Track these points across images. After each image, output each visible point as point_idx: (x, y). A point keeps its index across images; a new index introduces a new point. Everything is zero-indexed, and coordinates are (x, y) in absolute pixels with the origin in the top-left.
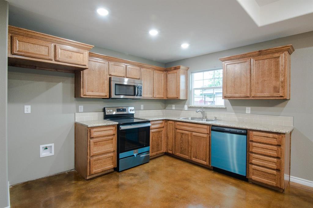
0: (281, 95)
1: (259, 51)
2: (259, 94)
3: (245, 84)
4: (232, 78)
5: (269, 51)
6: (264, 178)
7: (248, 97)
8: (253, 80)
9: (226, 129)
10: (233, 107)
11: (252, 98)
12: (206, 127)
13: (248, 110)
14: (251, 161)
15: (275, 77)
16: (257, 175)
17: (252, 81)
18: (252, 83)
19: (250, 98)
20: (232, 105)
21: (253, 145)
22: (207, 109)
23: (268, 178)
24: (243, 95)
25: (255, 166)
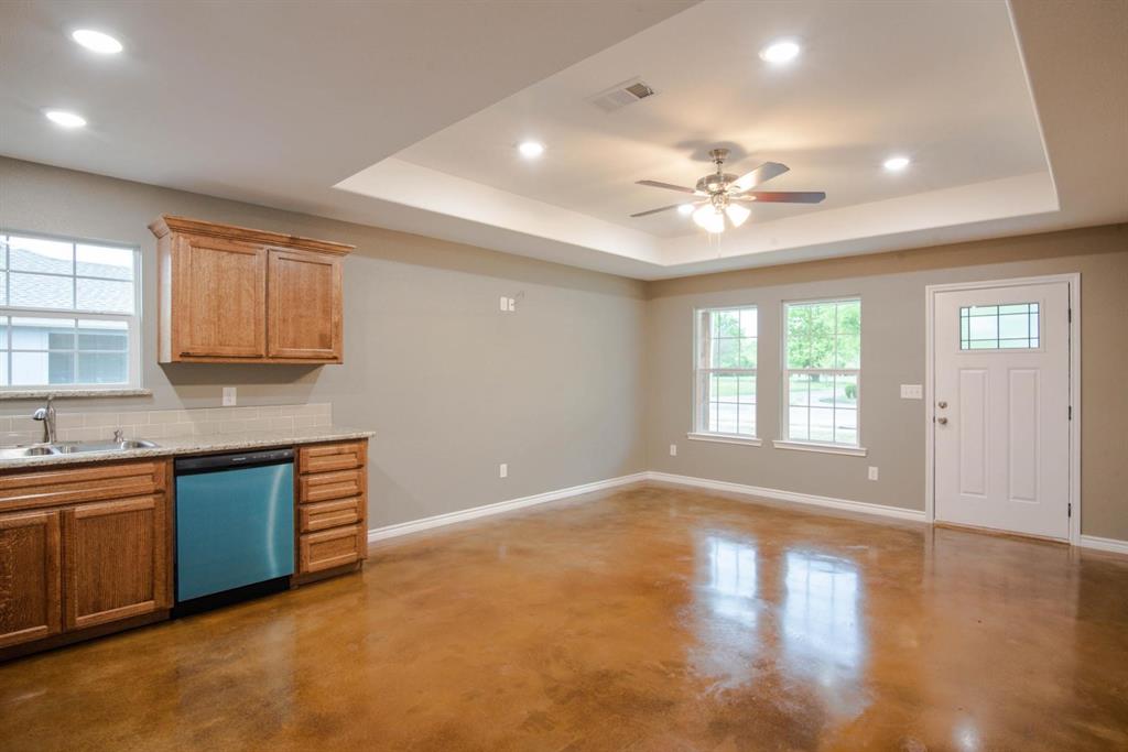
0: (335, 355)
1: (291, 238)
2: (289, 351)
3: (252, 321)
4: (209, 295)
5: (312, 244)
6: (335, 555)
7: (260, 357)
8: (275, 310)
9: (237, 459)
10: (178, 387)
11: (272, 361)
12: (150, 467)
13: (230, 395)
14: (305, 528)
15: (324, 311)
16: (321, 555)
17: (270, 312)
18: (271, 318)
19: (265, 361)
20: (173, 383)
21: (310, 483)
22: (95, 401)
23: (341, 551)
24: (245, 351)
25: (316, 535)
